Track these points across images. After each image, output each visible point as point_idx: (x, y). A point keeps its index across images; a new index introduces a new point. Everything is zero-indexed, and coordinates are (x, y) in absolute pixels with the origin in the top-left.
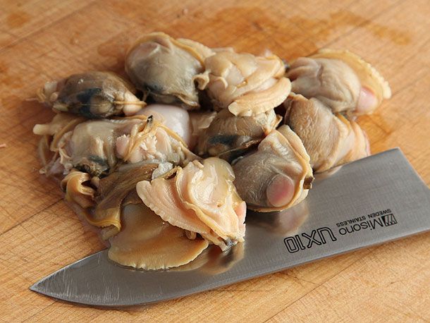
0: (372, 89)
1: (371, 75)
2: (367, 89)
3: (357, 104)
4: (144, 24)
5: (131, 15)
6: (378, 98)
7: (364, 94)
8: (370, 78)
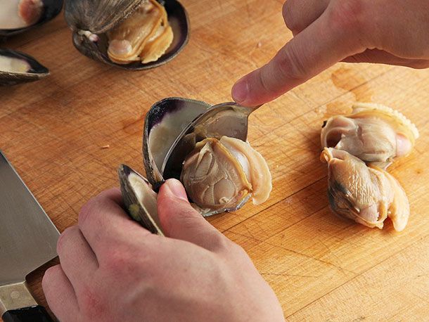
0: (404, 134)
1: (402, 124)
2: (400, 135)
3: (396, 151)
4: (225, 54)
5: (215, 46)
6: (411, 141)
7: (400, 141)
8: (402, 127)
